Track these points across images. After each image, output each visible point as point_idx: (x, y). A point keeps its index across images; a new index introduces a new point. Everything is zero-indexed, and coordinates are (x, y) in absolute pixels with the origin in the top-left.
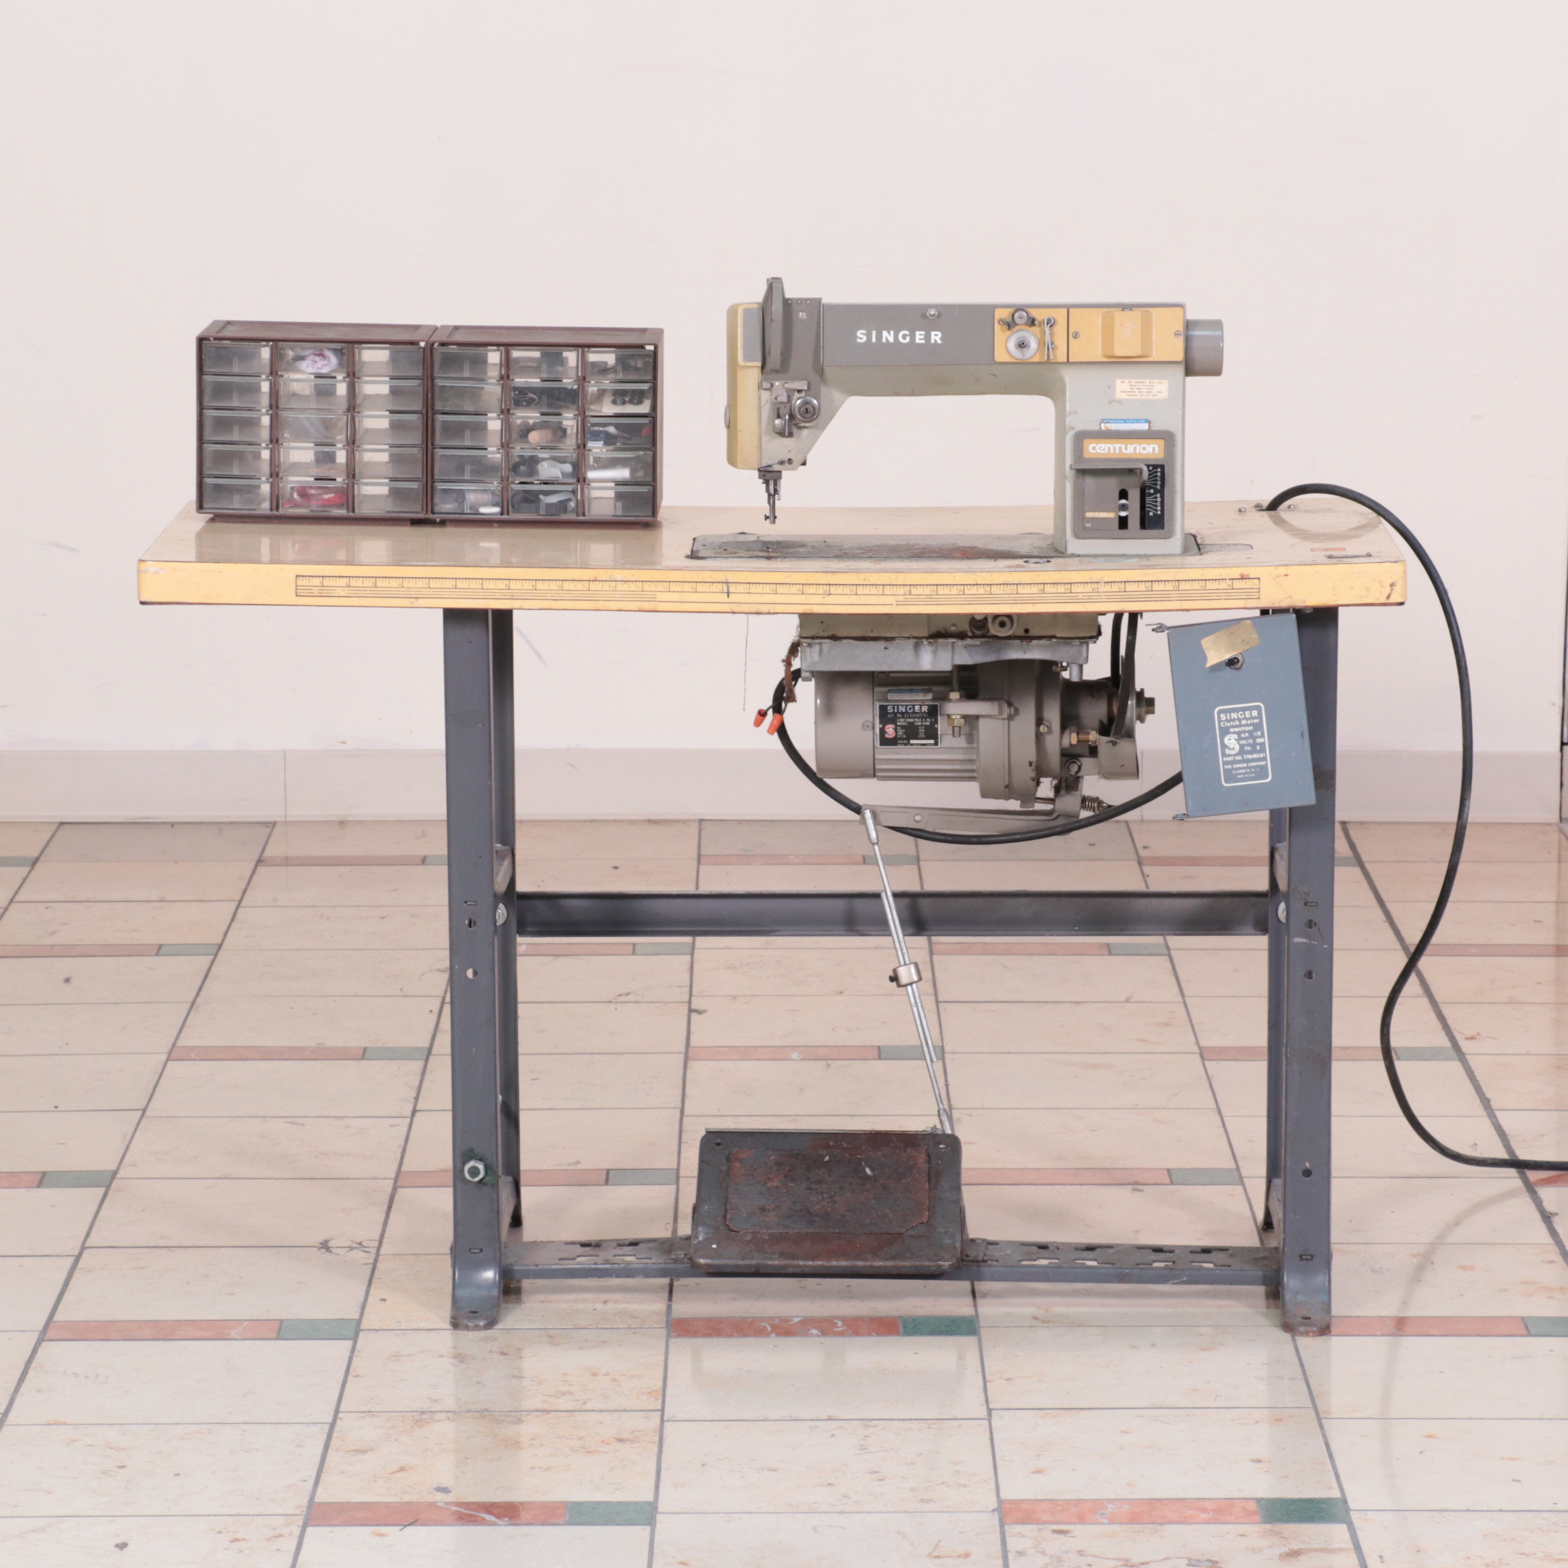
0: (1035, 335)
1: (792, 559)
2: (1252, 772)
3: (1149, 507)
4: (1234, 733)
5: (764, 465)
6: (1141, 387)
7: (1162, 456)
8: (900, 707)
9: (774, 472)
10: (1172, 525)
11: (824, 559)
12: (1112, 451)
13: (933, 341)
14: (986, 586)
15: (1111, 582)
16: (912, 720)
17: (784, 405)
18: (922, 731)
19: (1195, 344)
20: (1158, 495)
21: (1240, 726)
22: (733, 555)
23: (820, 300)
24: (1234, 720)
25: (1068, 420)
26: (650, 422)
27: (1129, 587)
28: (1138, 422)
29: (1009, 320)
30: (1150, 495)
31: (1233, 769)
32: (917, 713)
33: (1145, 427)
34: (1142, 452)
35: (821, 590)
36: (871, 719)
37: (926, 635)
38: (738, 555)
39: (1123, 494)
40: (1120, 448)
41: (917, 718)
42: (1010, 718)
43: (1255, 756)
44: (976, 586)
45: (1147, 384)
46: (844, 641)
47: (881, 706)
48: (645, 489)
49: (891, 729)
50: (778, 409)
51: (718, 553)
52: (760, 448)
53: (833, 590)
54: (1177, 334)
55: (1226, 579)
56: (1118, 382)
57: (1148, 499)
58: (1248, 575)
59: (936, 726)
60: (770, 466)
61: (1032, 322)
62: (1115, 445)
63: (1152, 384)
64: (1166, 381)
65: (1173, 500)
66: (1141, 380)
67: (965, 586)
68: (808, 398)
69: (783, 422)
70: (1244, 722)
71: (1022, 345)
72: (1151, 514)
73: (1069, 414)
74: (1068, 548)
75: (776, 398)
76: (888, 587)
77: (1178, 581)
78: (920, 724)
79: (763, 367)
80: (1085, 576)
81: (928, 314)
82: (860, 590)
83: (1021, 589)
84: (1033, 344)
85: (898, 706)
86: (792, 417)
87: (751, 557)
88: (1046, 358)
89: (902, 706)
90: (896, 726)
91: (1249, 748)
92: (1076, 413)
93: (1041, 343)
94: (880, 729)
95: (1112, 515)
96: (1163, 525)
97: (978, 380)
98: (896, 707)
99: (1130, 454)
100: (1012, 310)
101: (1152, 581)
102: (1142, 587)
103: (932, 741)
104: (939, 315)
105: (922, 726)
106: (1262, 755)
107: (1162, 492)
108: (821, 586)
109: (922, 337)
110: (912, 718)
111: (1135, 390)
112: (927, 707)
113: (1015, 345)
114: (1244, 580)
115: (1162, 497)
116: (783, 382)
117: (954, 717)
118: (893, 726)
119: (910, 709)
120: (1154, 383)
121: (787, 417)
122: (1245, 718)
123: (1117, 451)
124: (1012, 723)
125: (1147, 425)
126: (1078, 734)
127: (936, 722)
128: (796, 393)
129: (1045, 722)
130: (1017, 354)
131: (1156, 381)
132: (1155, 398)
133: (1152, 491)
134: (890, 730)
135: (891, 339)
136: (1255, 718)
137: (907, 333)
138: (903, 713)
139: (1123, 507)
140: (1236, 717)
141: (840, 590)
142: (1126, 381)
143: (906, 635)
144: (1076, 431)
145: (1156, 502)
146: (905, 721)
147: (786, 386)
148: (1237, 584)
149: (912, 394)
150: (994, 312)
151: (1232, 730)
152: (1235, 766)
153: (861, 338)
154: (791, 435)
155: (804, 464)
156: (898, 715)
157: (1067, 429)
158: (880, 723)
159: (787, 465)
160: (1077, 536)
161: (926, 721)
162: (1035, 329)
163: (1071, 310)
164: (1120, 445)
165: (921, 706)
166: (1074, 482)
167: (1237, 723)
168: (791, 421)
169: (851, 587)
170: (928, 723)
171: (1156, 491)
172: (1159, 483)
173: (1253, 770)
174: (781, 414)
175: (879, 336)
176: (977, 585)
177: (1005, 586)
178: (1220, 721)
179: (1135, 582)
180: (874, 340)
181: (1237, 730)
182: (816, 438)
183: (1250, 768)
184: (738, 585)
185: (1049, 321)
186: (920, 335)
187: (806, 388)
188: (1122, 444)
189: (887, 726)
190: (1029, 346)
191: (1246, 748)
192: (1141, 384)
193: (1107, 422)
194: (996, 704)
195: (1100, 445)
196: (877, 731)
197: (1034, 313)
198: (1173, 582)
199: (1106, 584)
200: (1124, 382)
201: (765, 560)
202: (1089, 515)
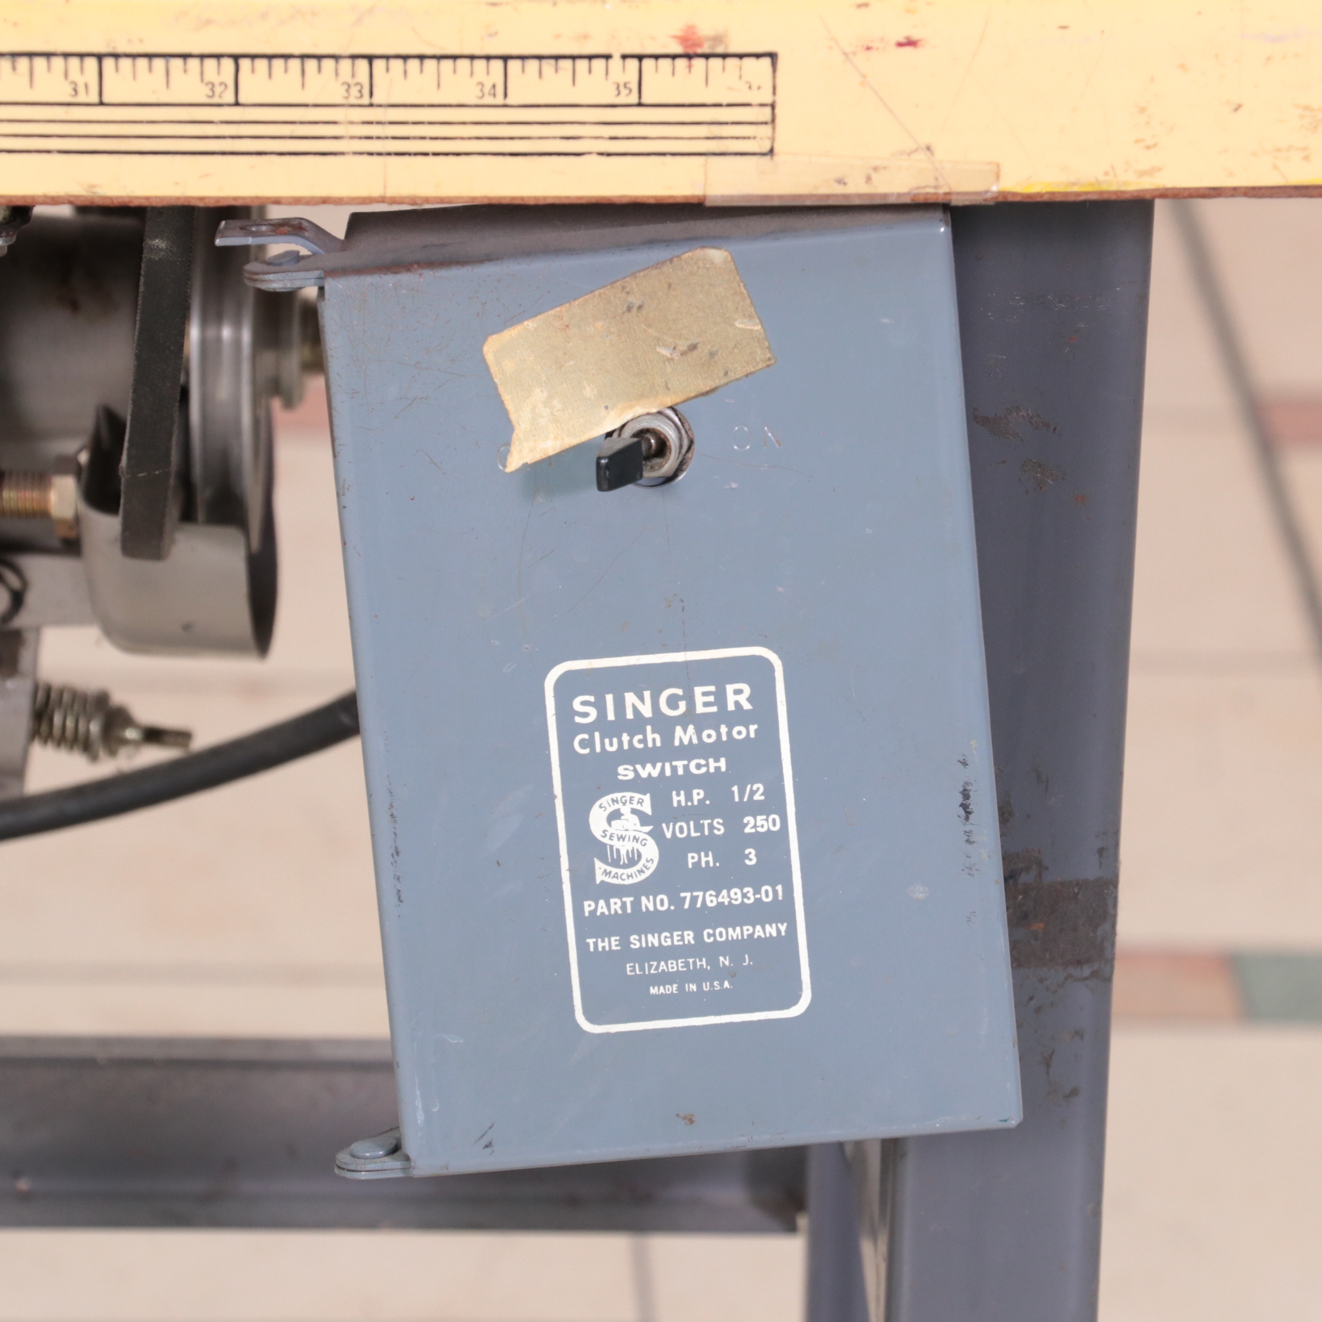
2: (718, 973)
4: (638, 785)
15: (31, 55)
21: (668, 752)
24: (638, 724)
31: (626, 953)
43: (735, 896)
55: (608, 57)
58: (718, 39)
70: (684, 736)
77: (370, 58)
91: (708, 859)
101: (236, 57)
102: (188, 83)
106: (767, 894)
114: (699, 63)
122: (689, 718)
136: (740, 717)
140: (647, 711)
151: (625, 772)
152: (635, 942)
167: (653, 738)
173: (724, 961)
178: (567, 729)
181: (649, 771)
183: (714, 950)
191: (692, 859)
198: (345, 65)
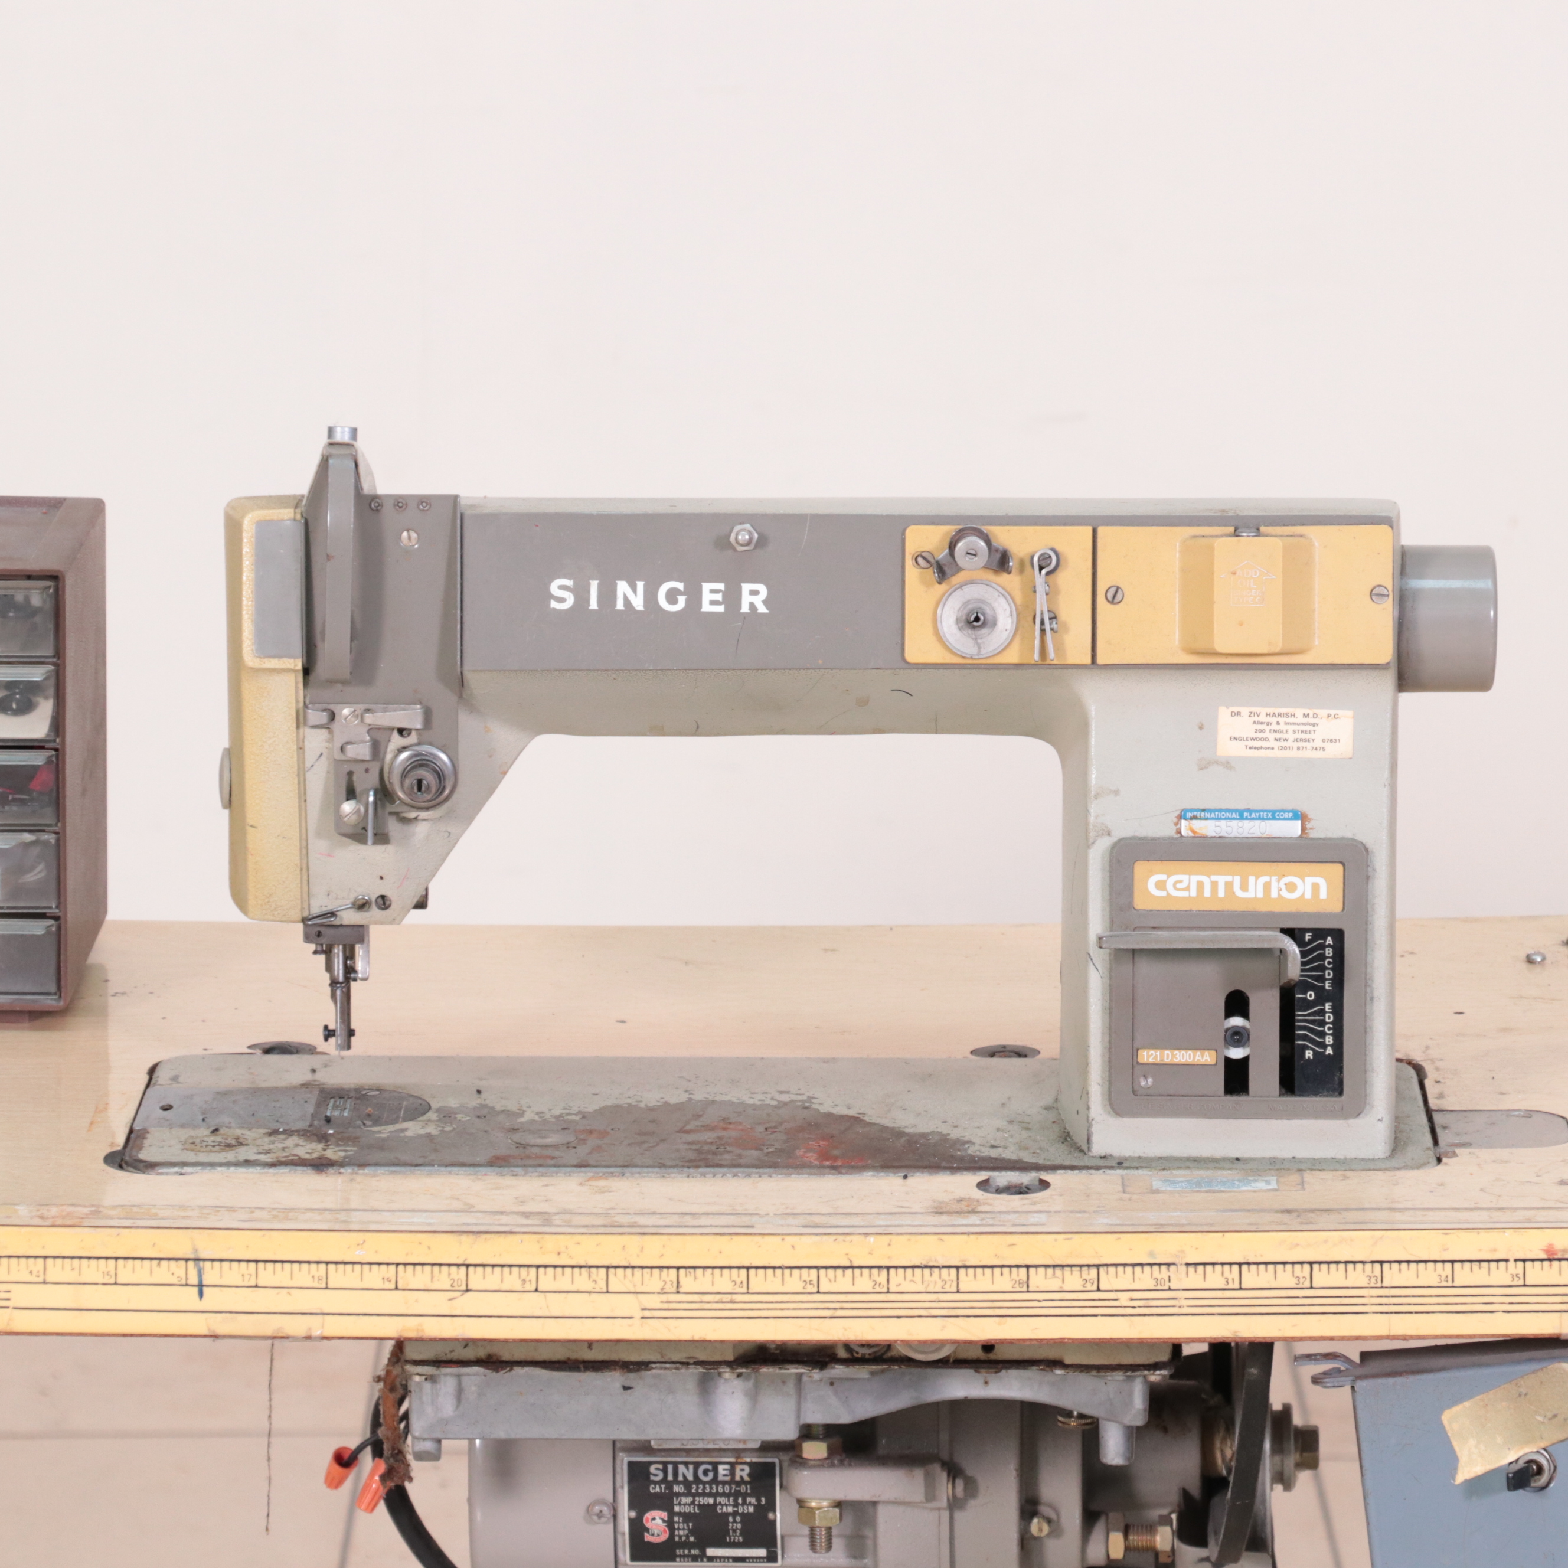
0: (1008, 595)
1: (381, 1170)
3: (1305, 1038)
5: (316, 910)
6: (1282, 727)
7: (1337, 907)
8: (682, 1468)
9: (341, 925)
10: (1364, 1083)
11: (462, 1170)
12: (1207, 893)
13: (745, 608)
14: (875, 1271)
15: (1204, 1264)
16: (711, 1501)
17: (366, 765)
18: (735, 1525)
19: (1424, 613)
20: (1328, 1006)
22: (230, 1156)
23: (455, 499)
25: (1094, 809)
26: (49, 761)
27: (1251, 1277)
28: (1274, 818)
29: (942, 555)
30: (1309, 1005)
32: (724, 1483)
33: (1293, 829)
34: (1285, 894)
35: (443, 1278)
36: (610, 1498)
37: (731, 1358)
38: (243, 1153)
39: (1237, 1003)
40: (1229, 885)
41: (723, 1495)
42: (955, 1505)
44: (849, 1272)
45: (1300, 719)
46: (519, 1371)
47: (631, 1464)
48: (37, 928)
49: (659, 1521)
50: (350, 774)
51: (192, 1145)
52: (305, 869)
53: (476, 1278)
54: (1376, 594)
55: (1507, 1261)
56: (1224, 714)
57: (1301, 1017)
58: (1565, 1251)
59: (771, 1516)
60: (332, 914)
61: (1001, 561)
62: (1214, 878)
63: (1311, 720)
64: (1350, 713)
65: (1365, 1018)
66: (1283, 710)
67: (822, 1272)
68: (425, 749)
69: (362, 809)
71: (975, 621)
72: (1309, 1054)
73: (1096, 797)
74: (1095, 1139)
75: (342, 749)
76: (620, 1271)
77: (1381, 1263)
78: (730, 1509)
79: (307, 671)
80: (1136, 1248)
81: (732, 538)
82: (547, 1279)
83: (967, 1281)
84: (1005, 621)
85: (675, 1465)
86: (384, 793)
87: (273, 1165)
88: (1036, 656)
89: (686, 1464)
90: (672, 1514)
92: (1116, 793)
93: (1025, 615)
94: (631, 1521)
95: (1207, 1058)
96: (1341, 1083)
97: (863, 702)
98: (670, 1468)
99: (1256, 899)
100: (951, 529)
101: (1311, 1263)
102: (1286, 1277)
103: (762, 1552)
104: (762, 542)
105: (735, 1514)
107: (1337, 997)
108: (445, 1269)
109: (719, 597)
110: (710, 1495)
111: (1267, 735)
112: (747, 1469)
113: (958, 621)
114: (1555, 1264)
115: (1338, 1012)
116: (361, 707)
117: (813, 1504)
118: (664, 1515)
119: (706, 1473)
120: (1315, 716)
121: (371, 799)
123: (1221, 894)
124: (958, 1515)
125: (1298, 823)
126: (1126, 1531)
127: (771, 1506)
128: (395, 734)
129: (1043, 1509)
130: (961, 642)
131: (1323, 713)
132: (1319, 754)
133: (1311, 996)
134: (656, 1522)
135: (638, 602)
137: (680, 586)
138: (686, 1483)
139: (1237, 1037)
141: (493, 1279)
142: (1245, 711)
143: (675, 1358)
144: (1114, 839)
145: (1323, 1023)
146: (693, 1503)
147: (369, 718)
148: (1536, 1273)
149: (697, 731)
150: (904, 533)
153: (561, 600)
154: (381, 838)
155: (422, 904)
156: (676, 1489)
157: (1092, 834)
158: (631, 1506)
159: (375, 912)
160: (1117, 1107)
161: (744, 1503)
162: (1011, 581)
163: (1101, 530)
164: (1229, 878)
165: (732, 1465)
166: (1111, 970)
168: (383, 807)
169: (524, 1270)
170: (751, 1509)
171: (1322, 997)
172: (1329, 974)
174: (358, 790)
175: (608, 595)
176: (853, 1267)
177: (927, 1271)
179: (1266, 1263)
180: (594, 605)
182: (452, 842)
184: (226, 1264)
185: (1044, 560)
186: (713, 591)
187: (419, 726)
188: (1233, 874)
189: (649, 1515)
190: (994, 624)
192: (1282, 720)
193: (1195, 818)
194: (919, 1474)
195: (1175, 878)
196: (625, 1526)
197: (1005, 537)
198: (1368, 1266)
199: (1191, 1269)
200: (1239, 714)
201: (309, 1170)
202: (1147, 1056)
